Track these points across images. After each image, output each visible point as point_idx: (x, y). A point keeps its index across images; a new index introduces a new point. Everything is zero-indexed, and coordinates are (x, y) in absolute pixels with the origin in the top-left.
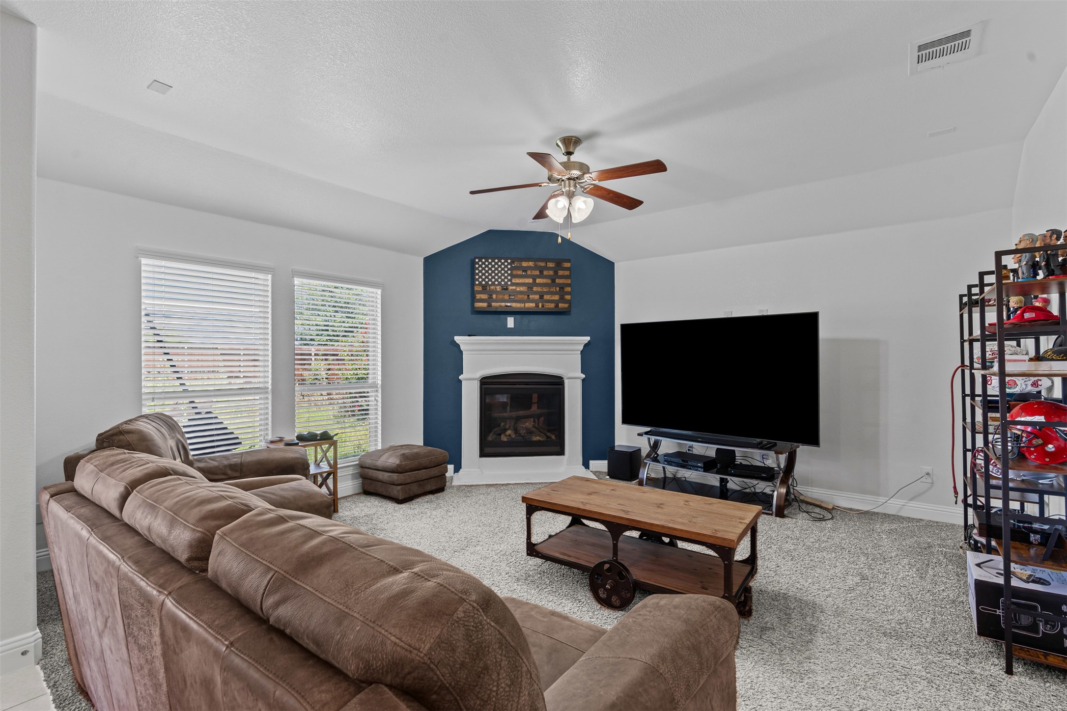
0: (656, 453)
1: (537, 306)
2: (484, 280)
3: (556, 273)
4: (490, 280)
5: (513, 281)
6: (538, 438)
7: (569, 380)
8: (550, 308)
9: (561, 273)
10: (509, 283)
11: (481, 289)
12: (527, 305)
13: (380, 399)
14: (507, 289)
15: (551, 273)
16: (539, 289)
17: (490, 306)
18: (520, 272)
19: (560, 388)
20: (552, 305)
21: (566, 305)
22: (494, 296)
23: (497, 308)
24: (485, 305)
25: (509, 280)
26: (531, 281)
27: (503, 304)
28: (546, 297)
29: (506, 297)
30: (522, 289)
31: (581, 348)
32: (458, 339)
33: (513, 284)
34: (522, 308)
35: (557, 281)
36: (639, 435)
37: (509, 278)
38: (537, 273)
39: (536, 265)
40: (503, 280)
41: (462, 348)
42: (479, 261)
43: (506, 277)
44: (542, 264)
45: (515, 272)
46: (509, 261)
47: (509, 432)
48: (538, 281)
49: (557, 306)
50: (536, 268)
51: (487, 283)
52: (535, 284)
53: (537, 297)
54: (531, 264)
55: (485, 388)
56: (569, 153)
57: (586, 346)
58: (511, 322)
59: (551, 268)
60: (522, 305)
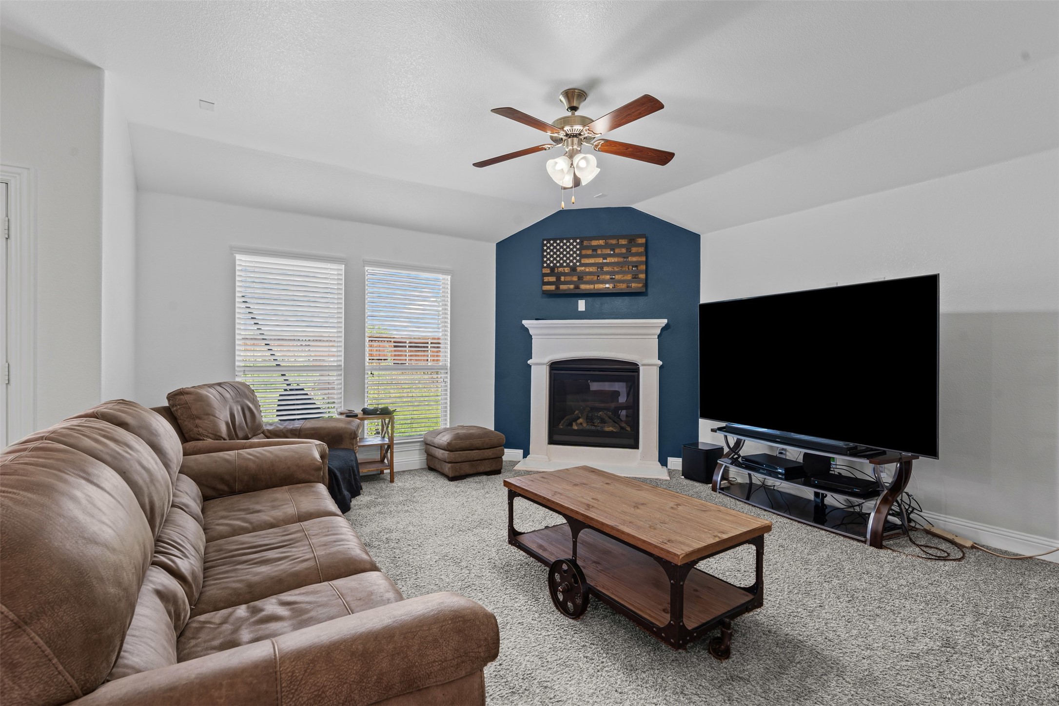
0: (736, 454)
1: (607, 287)
2: (552, 262)
4: (558, 262)
5: (582, 262)
6: (611, 429)
7: (644, 367)
8: (622, 289)
9: (634, 250)
10: (578, 264)
11: (549, 272)
12: (596, 287)
13: (448, 380)
14: (575, 270)
15: (624, 251)
16: (610, 269)
17: (557, 288)
18: (589, 252)
19: (634, 376)
20: (624, 286)
21: (640, 285)
22: (562, 278)
23: (565, 290)
24: (553, 288)
25: (577, 261)
26: (601, 260)
27: (571, 286)
28: (618, 277)
29: (575, 279)
30: (591, 269)
31: (658, 331)
32: (524, 322)
33: (582, 265)
34: (591, 290)
35: (630, 259)
36: (713, 430)
37: (578, 258)
38: (608, 251)
39: (606, 244)
40: (571, 261)
41: (531, 332)
42: (547, 243)
43: (575, 258)
44: (614, 242)
45: (584, 252)
46: (578, 241)
47: (580, 420)
48: (609, 260)
49: (629, 286)
50: (606, 246)
51: (555, 265)
52: (605, 263)
53: (608, 278)
54: (601, 242)
55: (554, 374)
56: (574, 109)
57: (664, 329)
58: (582, 305)
59: (622, 246)
60: (592, 287)
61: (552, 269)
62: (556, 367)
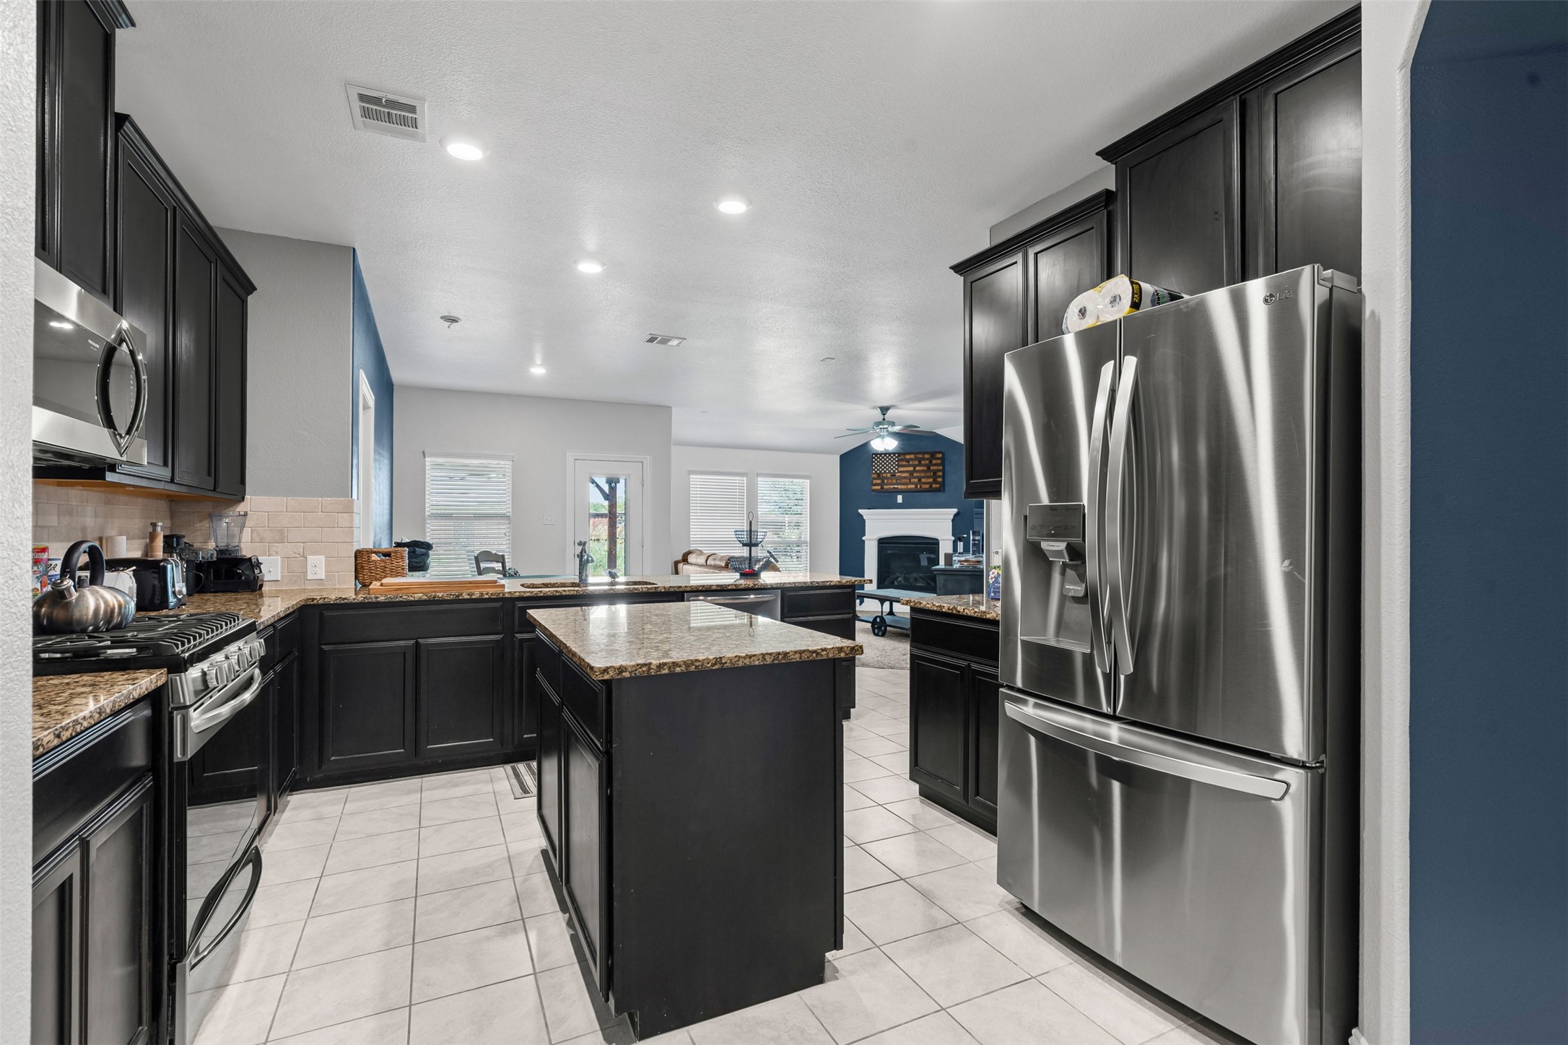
1: (916, 487)
2: (878, 470)
3: (931, 462)
4: (883, 469)
5: (899, 470)
6: (921, 584)
7: (942, 540)
8: (926, 488)
9: (934, 462)
10: (896, 471)
11: (876, 476)
12: (909, 486)
13: (808, 551)
14: (895, 475)
15: (927, 462)
16: (918, 475)
17: (882, 488)
18: (904, 463)
19: (936, 547)
20: (928, 486)
21: (938, 486)
22: (886, 481)
23: (888, 489)
24: (879, 487)
25: (896, 469)
26: (912, 469)
27: (892, 487)
28: (923, 480)
29: (894, 481)
30: (905, 475)
31: (952, 517)
32: (860, 511)
33: (899, 472)
34: (905, 489)
35: (932, 468)
37: (897, 467)
38: (917, 462)
39: (916, 457)
40: (892, 469)
41: (864, 518)
42: (875, 457)
43: (894, 467)
44: (921, 456)
45: (900, 463)
46: (896, 455)
47: (900, 579)
48: (917, 468)
49: (931, 486)
50: (916, 459)
51: (881, 472)
52: (915, 471)
53: (916, 480)
54: (912, 456)
55: (881, 546)
56: (884, 414)
57: (956, 515)
58: (900, 499)
59: (927, 459)
60: (905, 487)
61: (879, 475)
62: (883, 543)
